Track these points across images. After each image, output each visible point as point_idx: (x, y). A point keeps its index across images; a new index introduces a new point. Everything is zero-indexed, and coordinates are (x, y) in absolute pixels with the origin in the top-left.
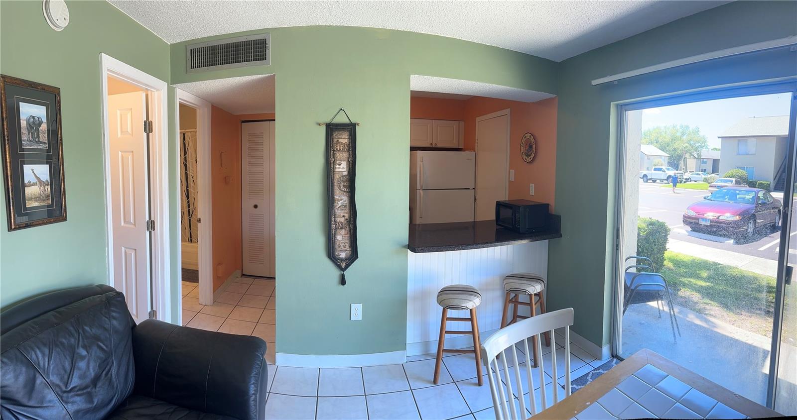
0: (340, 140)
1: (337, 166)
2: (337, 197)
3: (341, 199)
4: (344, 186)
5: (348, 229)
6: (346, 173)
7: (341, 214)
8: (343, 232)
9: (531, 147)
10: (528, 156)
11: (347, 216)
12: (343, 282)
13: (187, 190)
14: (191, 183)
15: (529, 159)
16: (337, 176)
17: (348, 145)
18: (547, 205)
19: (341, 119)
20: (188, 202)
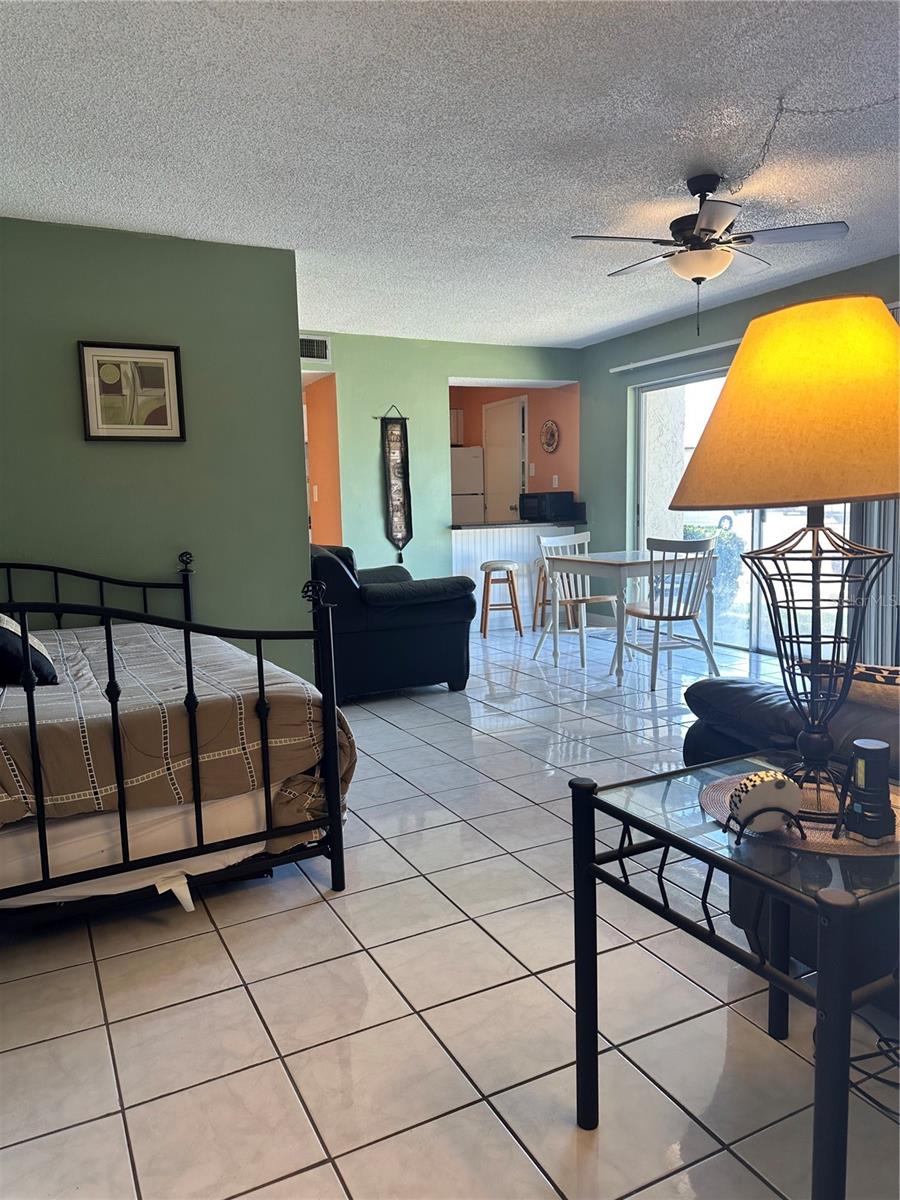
0: (393, 432)
1: (392, 455)
2: (393, 482)
3: (396, 484)
4: (400, 473)
5: (403, 511)
6: (399, 461)
7: (397, 498)
8: (399, 514)
9: (553, 435)
10: (549, 445)
11: (401, 499)
12: (400, 560)
15: (551, 449)
16: (392, 464)
17: (401, 436)
18: (572, 493)
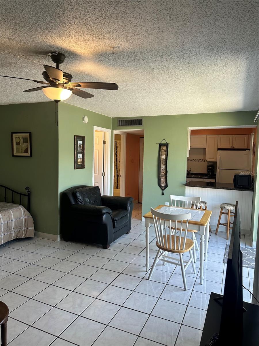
0: (163, 149)
1: (162, 156)
2: (162, 166)
3: (163, 167)
4: (164, 163)
5: (165, 177)
6: (165, 159)
7: (163, 172)
8: (163, 178)
11: (165, 172)
12: (163, 194)
13: (117, 165)
14: (118, 162)
16: (162, 160)
17: (166, 150)
19: (164, 142)
20: (117, 171)
